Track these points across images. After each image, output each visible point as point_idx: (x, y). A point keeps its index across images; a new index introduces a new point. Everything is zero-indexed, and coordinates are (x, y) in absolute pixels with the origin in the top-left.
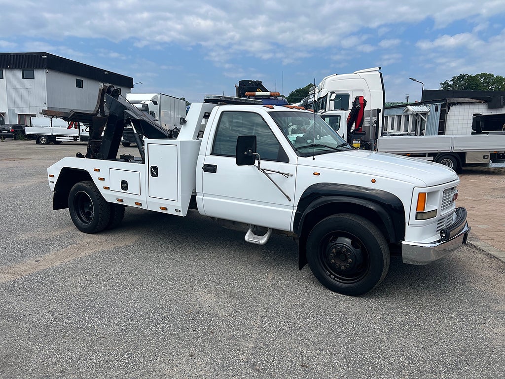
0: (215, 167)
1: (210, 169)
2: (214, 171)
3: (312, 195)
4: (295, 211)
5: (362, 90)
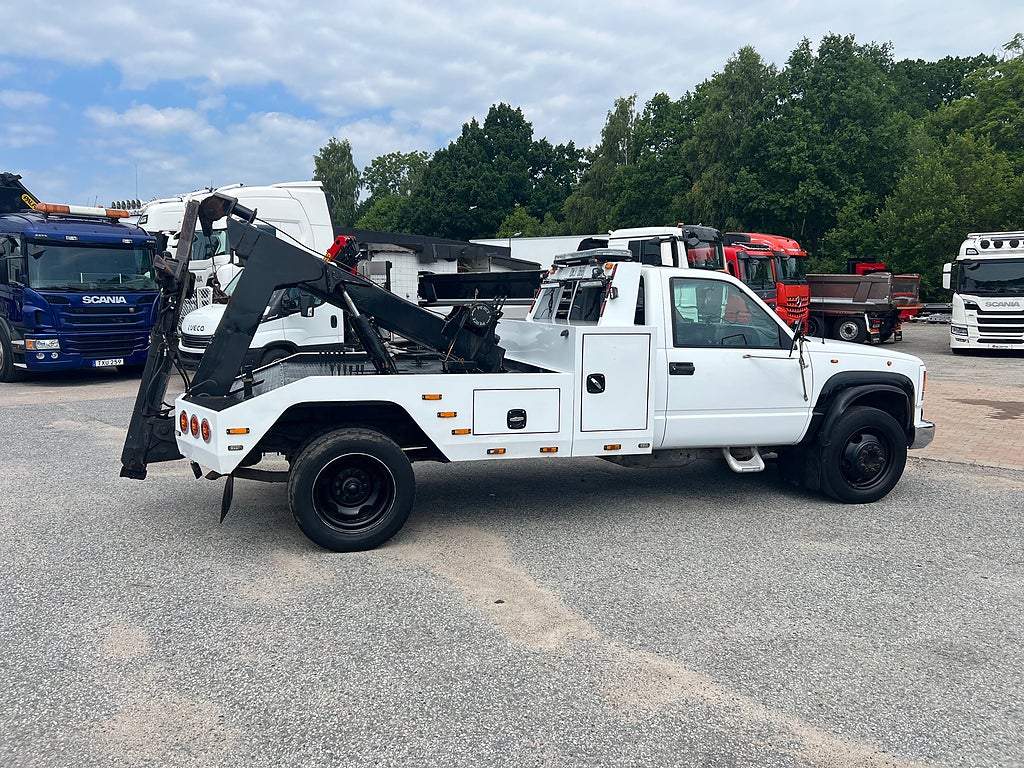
0: (691, 364)
1: (682, 369)
2: (691, 372)
3: (836, 388)
4: (811, 415)
5: (297, 222)
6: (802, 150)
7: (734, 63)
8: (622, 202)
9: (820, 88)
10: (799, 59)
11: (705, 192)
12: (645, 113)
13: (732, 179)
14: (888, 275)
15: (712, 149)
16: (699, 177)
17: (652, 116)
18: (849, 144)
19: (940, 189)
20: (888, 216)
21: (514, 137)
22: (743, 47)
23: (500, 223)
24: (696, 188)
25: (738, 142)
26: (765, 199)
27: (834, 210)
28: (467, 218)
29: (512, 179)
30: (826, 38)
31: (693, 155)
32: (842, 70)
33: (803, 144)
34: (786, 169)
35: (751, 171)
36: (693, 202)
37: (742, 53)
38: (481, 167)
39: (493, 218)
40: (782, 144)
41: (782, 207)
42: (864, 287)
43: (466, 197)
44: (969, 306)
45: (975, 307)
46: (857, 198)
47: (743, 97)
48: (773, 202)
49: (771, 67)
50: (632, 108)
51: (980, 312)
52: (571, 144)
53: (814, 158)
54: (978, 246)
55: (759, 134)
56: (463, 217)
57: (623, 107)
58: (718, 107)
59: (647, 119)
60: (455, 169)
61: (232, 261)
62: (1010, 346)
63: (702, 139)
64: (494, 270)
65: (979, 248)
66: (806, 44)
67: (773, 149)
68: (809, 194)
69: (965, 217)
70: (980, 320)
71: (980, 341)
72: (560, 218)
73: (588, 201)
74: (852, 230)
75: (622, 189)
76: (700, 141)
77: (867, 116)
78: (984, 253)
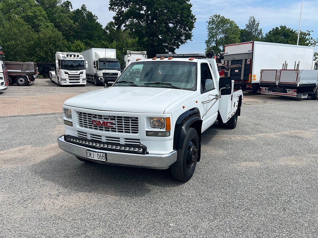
14: (32, 63)
19: (15, 34)
42: (25, 66)
44: (66, 73)
45: (67, 73)
51: (69, 75)
54: (66, 56)
62: (77, 84)
65: (66, 57)
69: (25, 45)
70: (69, 77)
71: (70, 83)
78: (67, 58)
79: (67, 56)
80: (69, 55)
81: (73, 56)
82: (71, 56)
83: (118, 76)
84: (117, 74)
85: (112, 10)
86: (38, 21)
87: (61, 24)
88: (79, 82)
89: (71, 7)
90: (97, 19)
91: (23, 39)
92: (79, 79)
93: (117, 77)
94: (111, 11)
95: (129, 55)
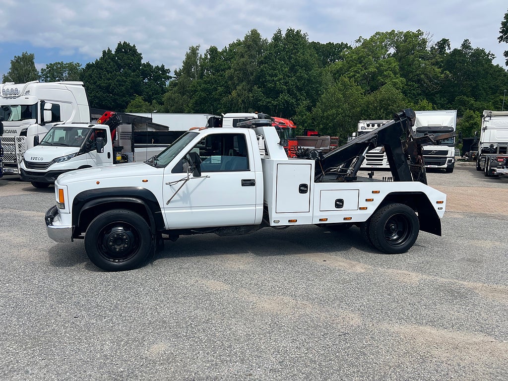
5: (70, 103)
6: (280, 79)
7: (249, 36)
8: (196, 98)
9: (287, 52)
10: (277, 38)
11: (239, 95)
12: (205, 55)
13: (250, 90)
14: (329, 137)
15: (241, 76)
16: (235, 88)
17: (209, 57)
18: (300, 78)
19: (338, 100)
20: (317, 110)
21: (132, 60)
22: (252, 29)
23: (127, 104)
24: (234, 94)
25: (252, 74)
26: (265, 101)
27: (294, 107)
28: (109, 101)
29: (133, 82)
30: (288, 29)
31: (231, 78)
32: (296, 45)
33: (281, 77)
34: (274, 88)
35: (259, 88)
36: (232, 100)
37: (252, 32)
38: (115, 74)
39: (123, 101)
40: (271, 76)
41: (273, 105)
42: (319, 142)
43: (107, 89)
46: (304, 102)
47: (254, 52)
48: (268, 102)
49: (265, 40)
50: (198, 51)
52: (163, 66)
53: (286, 83)
55: (262, 70)
56: (106, 100)
57: (194, 51)
58: (242, 56)
59: (206, 58)
60: (100, 74)
61: (37, 122)
62: (378, 167)
63: (236, 70)
64: (149, 130)
65: (366, 127)
66: (280, 31)
67: (268, 78)
68: (285, 100)
71: (367, 164)
72: (161, 103)
73: (179, 96)
74: (302, 116)
75: (195, 91)
76: (234, 72)
77: (307, 67)
78: (368, 129)
79: (368, 125)
80: (371, 125)
81: (376, 125)
82: (373, 126)
83: (447, 156)
84: (446, 152)
85: (504, 41)
86: (382, 78)
87: (423, 76)
88: (382, 165)
89: (449, 46)
90: (494, 58)
91: (346, 106)
92: (382, 160)
93: (446, 158)
94: (502, 42)
95: (487, 119)
